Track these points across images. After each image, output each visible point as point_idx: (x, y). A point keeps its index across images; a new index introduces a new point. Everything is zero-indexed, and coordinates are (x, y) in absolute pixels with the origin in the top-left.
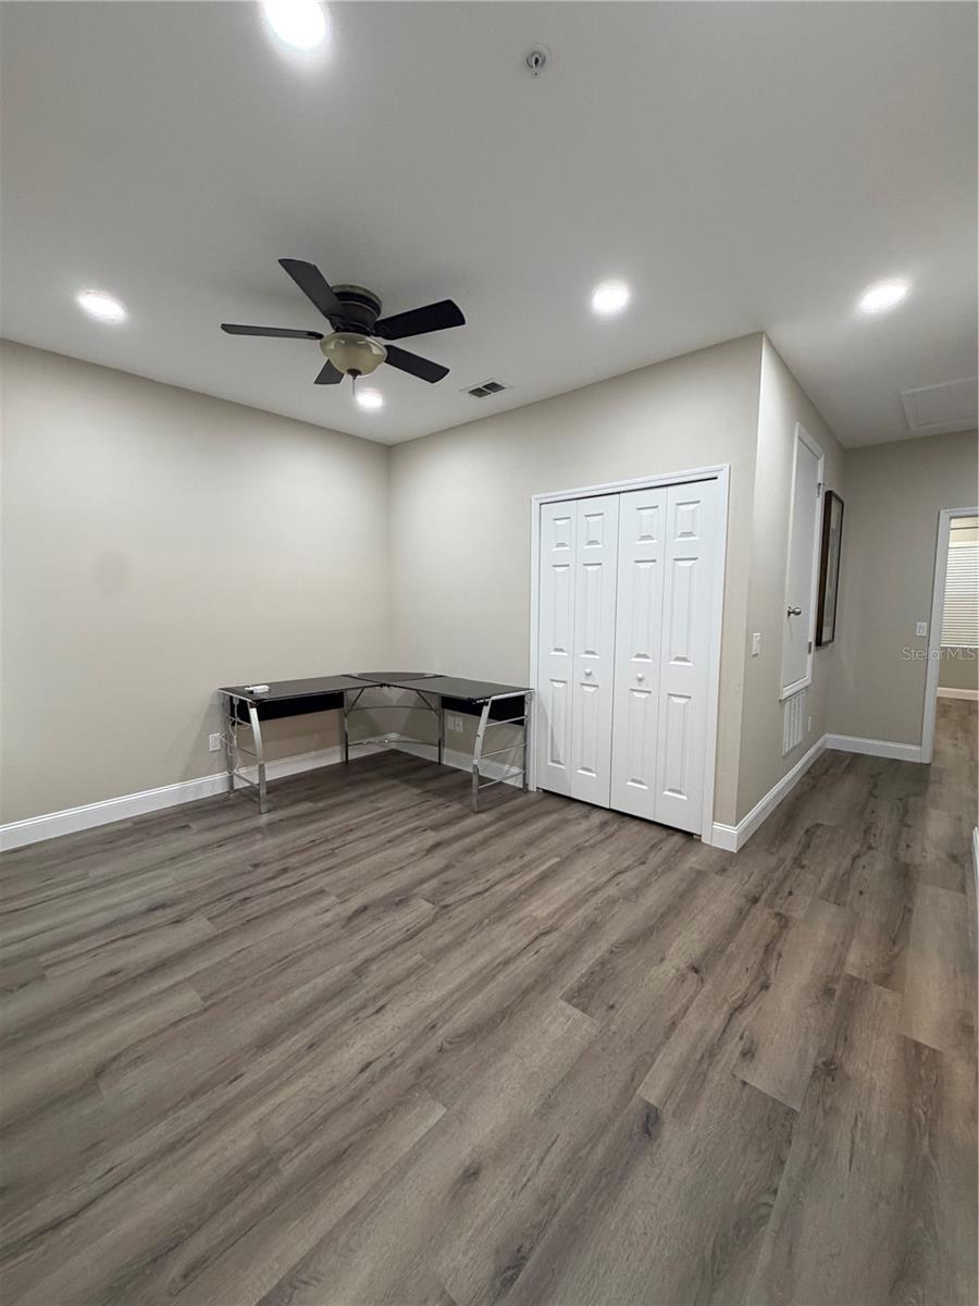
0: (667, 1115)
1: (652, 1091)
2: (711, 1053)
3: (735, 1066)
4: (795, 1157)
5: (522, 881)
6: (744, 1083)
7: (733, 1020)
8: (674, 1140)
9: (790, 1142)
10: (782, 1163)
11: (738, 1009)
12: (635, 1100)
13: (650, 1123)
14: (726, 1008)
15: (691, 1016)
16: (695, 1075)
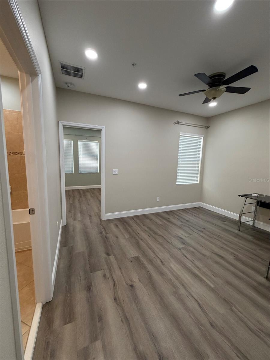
0: (107, 256)
1: (112, 257)
2: (110, 270)
3: (105, 271)
4: (88, 266)
5: (192, 268)
6: (101, 270)
7: (113, 280)
8: (104, 255)
9: (90, 268)
10: (89, 264)
11: (114, 285)
12: (112, 254)
13: (108, 254)
14: (117, 282)
15: (120, 274)
16: (109, 264)
